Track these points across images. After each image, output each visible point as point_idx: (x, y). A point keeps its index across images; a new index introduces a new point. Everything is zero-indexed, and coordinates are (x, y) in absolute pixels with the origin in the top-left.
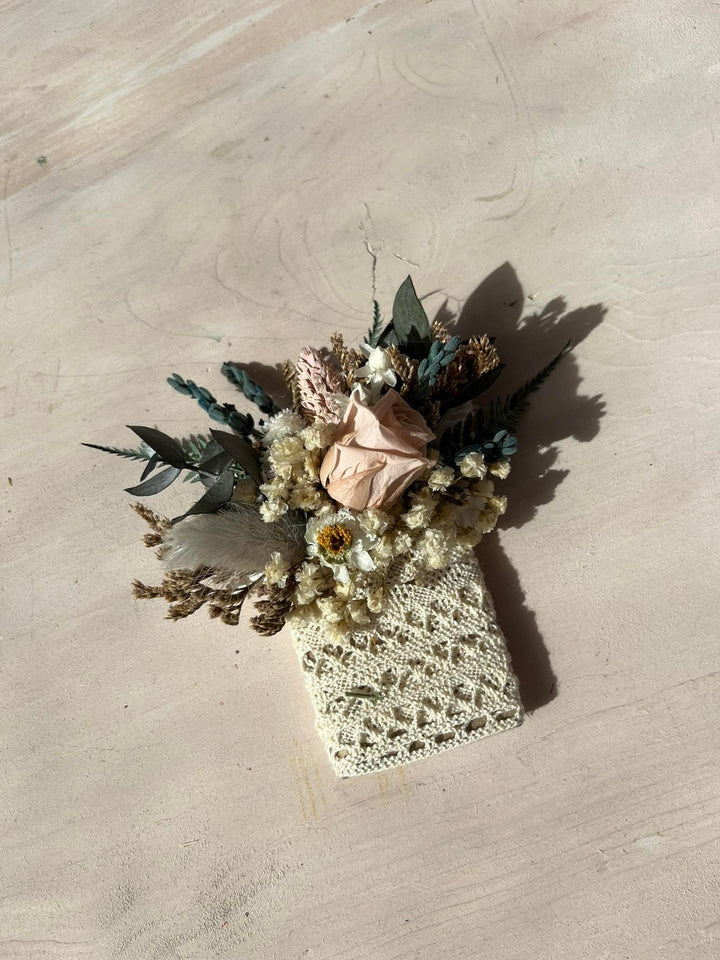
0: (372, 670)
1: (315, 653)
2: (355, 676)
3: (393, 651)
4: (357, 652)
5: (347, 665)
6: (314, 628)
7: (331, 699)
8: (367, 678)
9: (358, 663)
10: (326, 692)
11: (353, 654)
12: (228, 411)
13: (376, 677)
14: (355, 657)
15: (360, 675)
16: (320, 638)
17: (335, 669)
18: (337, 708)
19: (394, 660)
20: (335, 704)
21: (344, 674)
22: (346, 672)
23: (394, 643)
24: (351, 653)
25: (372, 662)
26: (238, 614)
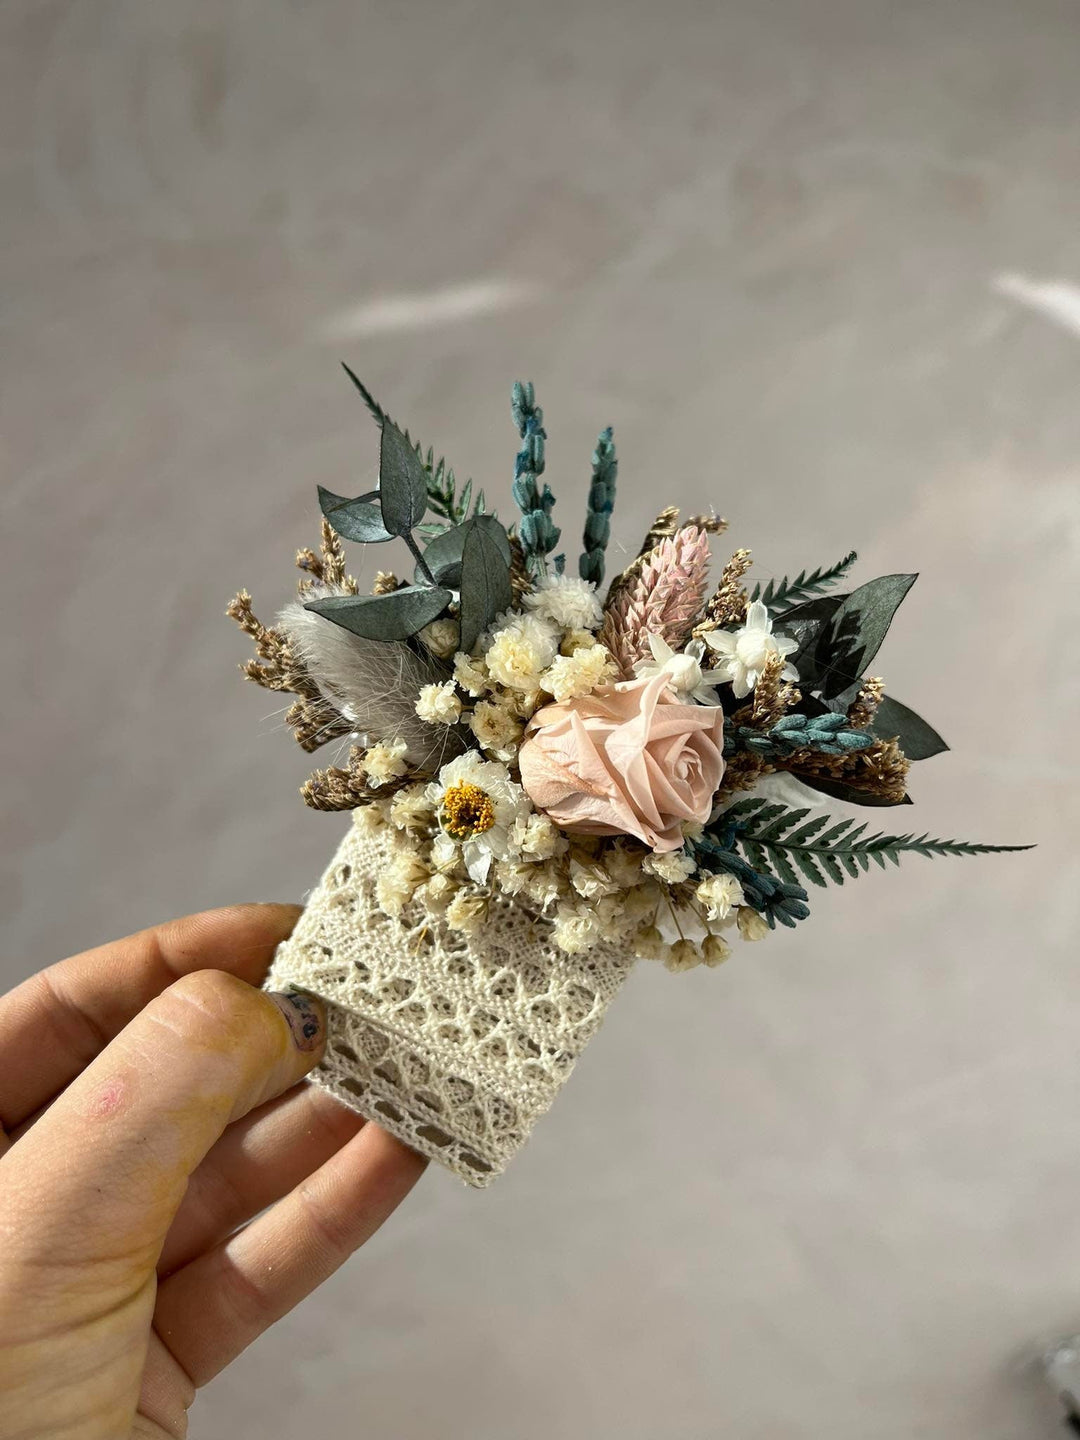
0: (390, 960)
1: (354, 875)
2: (368, 947)
3: (432, 968)
4: (395, 925)
5: (372, 927)
6: (381, 849)
7: (319, 941)
8: (376, 963)
9: (384, 937)
10: (323, 928)
11: (389, 922)
12: (538, 502)
13: (386, 971)
14: (387, 928)
15: (373, 952)
16: (374, 866)
17: (355, 917)
18: (316, 957)
19: (425, 977)
20: (319, 950)
21: (357, 932)
22: (362, 931)
23: (442, 961)
24: (390, 918)
25: (398, 953)
26: (321, 744)
